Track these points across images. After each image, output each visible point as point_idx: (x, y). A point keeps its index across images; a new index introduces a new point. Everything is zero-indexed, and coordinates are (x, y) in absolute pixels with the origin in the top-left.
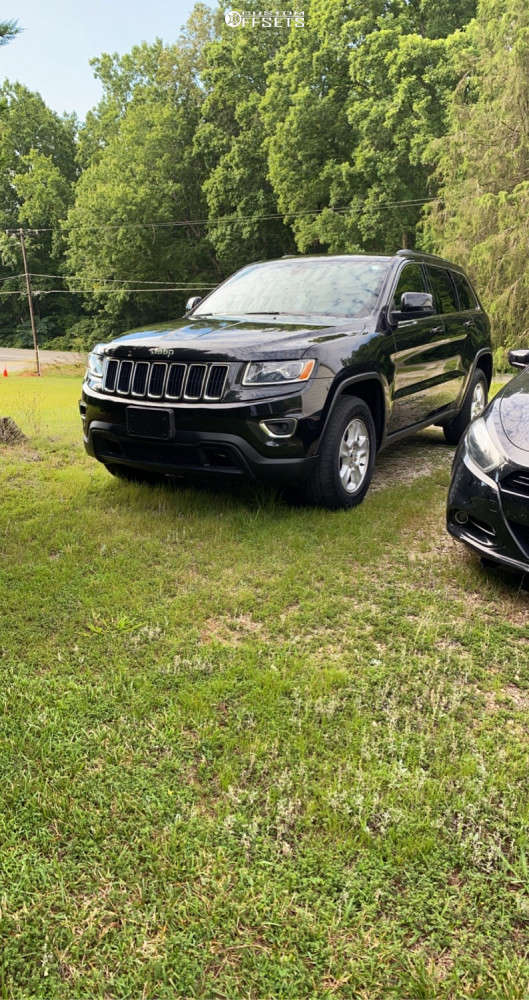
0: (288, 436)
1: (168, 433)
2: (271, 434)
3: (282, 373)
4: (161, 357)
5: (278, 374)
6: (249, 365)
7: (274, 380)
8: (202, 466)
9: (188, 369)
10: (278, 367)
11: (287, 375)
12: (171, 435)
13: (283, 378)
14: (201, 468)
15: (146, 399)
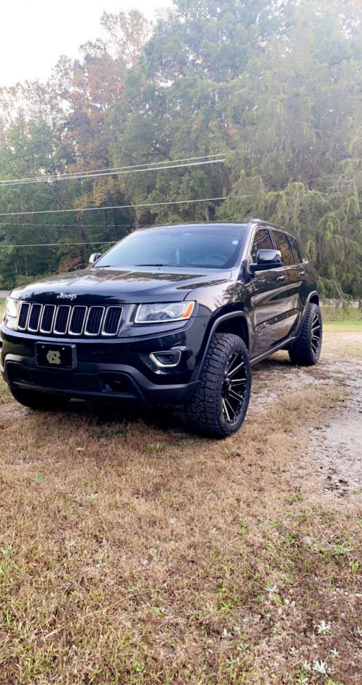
0: (175, 365)
1: (71, 365)
2: (159, 364)
3: (167, 312)
4: (66, 301)
5: (165, 314)
6: (140, 306)
7: (161, 318)
8: (101, 391)
9: (88, 311)
10: (163, 308)
11: (172, 314)
12: (73, 367)
13: (169, 317)
14: (100, 394)
15: (52, 335)
